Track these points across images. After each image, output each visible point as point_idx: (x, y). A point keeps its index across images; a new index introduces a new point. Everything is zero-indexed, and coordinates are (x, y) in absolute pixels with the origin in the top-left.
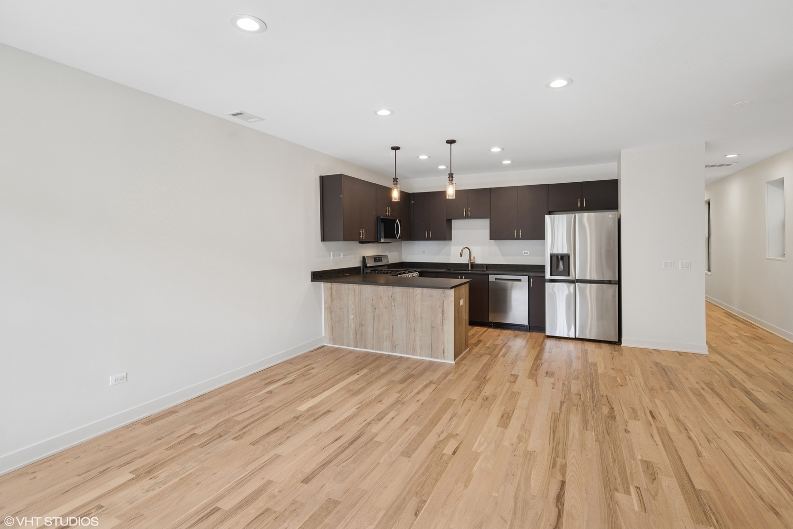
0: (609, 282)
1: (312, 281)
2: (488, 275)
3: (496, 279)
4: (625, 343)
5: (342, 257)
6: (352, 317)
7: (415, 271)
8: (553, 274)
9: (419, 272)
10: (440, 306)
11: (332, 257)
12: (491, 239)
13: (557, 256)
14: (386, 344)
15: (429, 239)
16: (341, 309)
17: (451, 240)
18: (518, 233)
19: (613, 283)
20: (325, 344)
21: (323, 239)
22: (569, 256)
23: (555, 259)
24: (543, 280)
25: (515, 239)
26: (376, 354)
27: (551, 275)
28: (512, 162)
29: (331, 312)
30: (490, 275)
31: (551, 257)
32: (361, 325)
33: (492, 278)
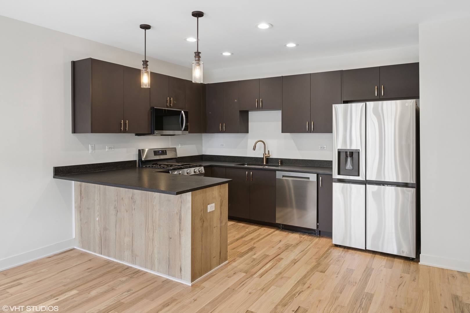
0: (406, 185)
1: (54, 177)
2: (275, 171)
3: (283, 176)
4: (423, 260)
5: (107, 150)
6: (98, 219)
7: (200, 166)
8: (341, 173)
9: (205, 167)
10: (177, 213)
11: (90, 151)
12: (283, 132)
13: (346, 152)
14: (127, 253)
15: (222, 132)
16: (88, 209)
17: (248, 133)
18: (310, 125)
19: (410, 185)
20: (75, 247)
21: (74, 131)
22: (359, 153)
23: (343, 156)
24: (330, 180)
25: (308, 132)
26: (118, 264)
27: (339, 173)
28: (297, 45)
29: (80, 212)
30: (277, 172)
31: (339, 153)
32: (105, 229)
33: (279, 175)
